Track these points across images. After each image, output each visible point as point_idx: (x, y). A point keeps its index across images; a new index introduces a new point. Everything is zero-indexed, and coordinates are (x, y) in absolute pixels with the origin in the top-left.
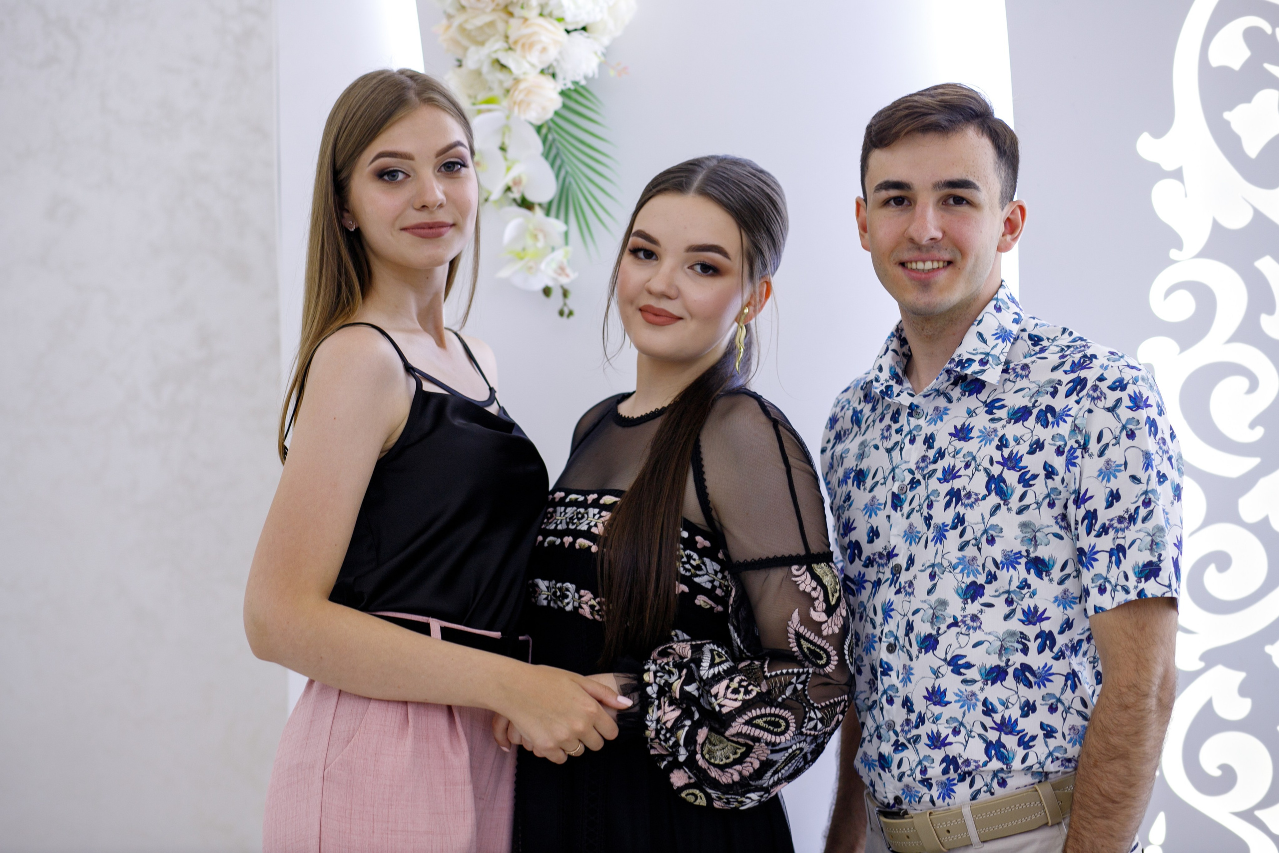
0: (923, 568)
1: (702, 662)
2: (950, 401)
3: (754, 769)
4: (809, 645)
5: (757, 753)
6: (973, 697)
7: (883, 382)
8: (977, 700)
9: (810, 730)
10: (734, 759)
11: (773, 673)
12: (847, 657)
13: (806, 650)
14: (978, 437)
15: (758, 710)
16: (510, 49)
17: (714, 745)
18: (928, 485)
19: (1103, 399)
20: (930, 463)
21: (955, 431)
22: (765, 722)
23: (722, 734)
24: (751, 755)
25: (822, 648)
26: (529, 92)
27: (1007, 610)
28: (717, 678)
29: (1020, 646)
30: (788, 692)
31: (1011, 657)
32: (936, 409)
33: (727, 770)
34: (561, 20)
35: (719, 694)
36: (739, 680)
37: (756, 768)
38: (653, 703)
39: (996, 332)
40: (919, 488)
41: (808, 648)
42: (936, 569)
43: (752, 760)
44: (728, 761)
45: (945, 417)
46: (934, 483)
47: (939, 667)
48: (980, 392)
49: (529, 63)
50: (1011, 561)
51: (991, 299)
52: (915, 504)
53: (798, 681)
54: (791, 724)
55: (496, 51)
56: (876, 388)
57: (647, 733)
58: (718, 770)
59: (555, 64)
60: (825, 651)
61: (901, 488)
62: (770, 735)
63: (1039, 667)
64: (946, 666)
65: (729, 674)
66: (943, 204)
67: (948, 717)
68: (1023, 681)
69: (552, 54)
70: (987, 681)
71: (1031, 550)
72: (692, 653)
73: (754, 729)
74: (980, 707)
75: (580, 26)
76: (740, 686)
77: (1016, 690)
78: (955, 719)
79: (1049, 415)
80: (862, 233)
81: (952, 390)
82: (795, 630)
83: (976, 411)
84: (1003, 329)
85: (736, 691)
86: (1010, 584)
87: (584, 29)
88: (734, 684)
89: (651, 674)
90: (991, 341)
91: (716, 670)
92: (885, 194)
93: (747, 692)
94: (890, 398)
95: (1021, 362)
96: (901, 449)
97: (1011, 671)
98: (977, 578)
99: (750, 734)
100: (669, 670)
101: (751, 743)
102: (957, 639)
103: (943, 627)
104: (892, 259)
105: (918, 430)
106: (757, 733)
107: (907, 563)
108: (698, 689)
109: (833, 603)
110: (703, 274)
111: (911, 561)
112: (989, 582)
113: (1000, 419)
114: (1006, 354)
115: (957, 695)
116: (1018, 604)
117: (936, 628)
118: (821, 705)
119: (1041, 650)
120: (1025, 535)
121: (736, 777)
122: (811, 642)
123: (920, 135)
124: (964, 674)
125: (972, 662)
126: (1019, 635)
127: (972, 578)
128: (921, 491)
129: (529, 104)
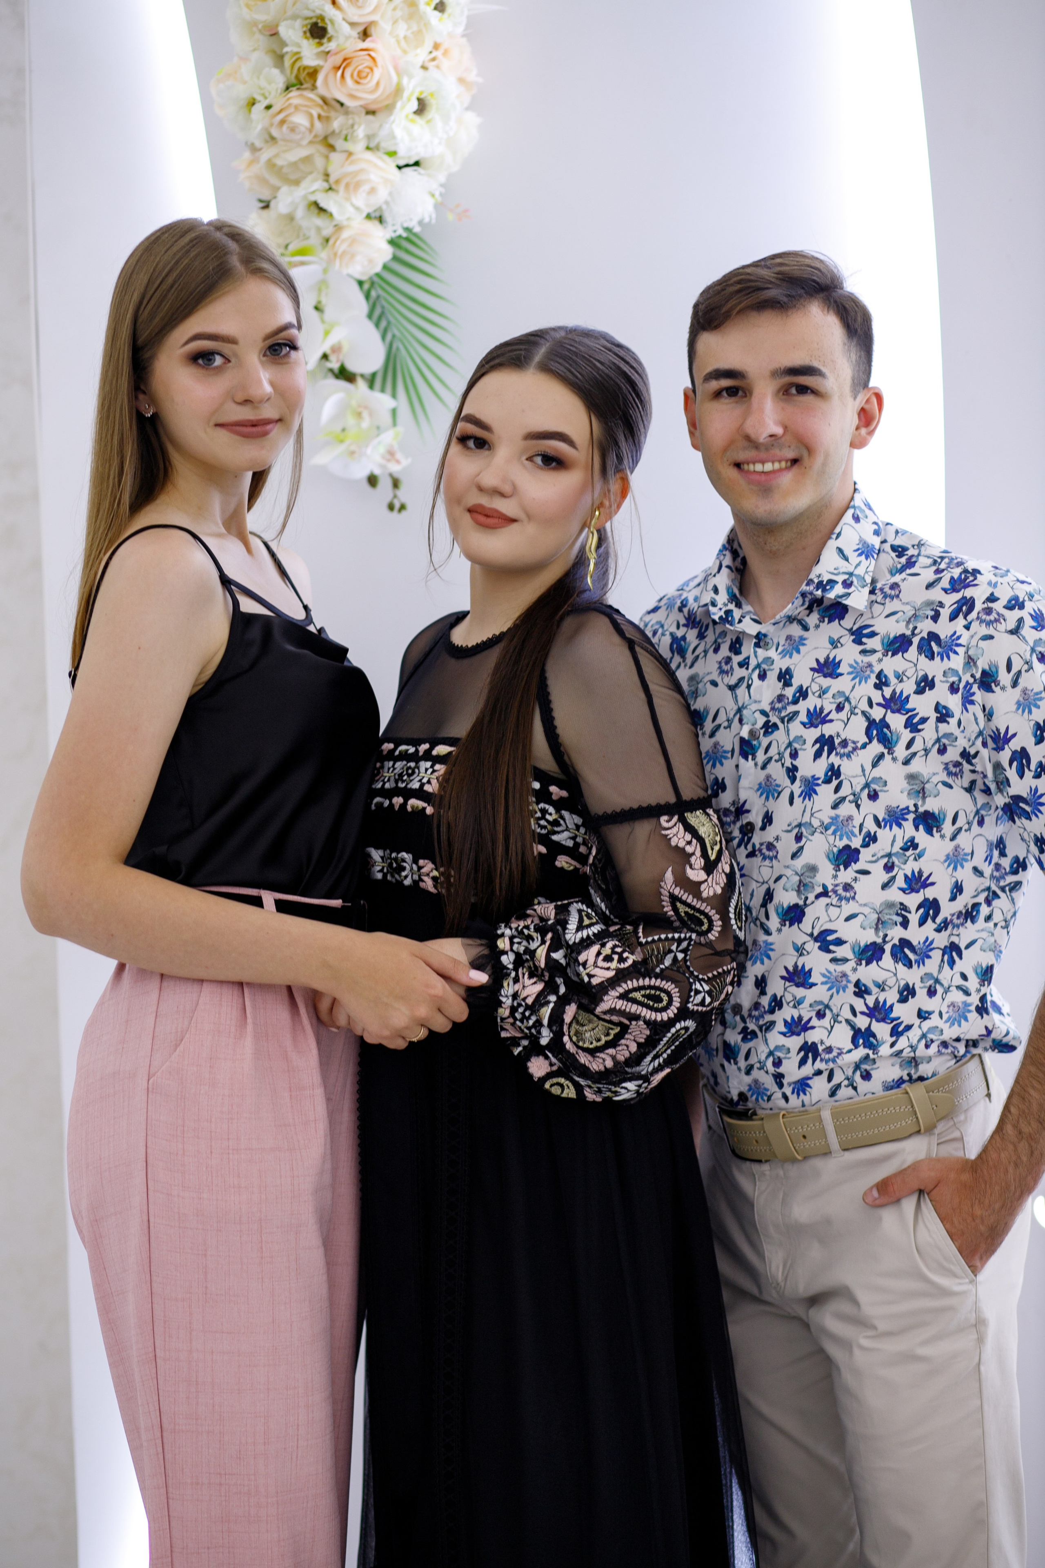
0: (789, 828)
1: (567, 923)
2: (806, 628)
3: (630, 1053)
4: (687, 909)
5: (634, 1034)
6: (844, 979)
7: (721, 607)
8: (849, 981)
9: (697, 1005)
10: (606, 1042)
11: (650, 939)
12: (733, 922)
13: (683, 914)
14: (849, 673)
15: (634, 981)
16: (330, 189)
17: (583, 1025)
18: (788, 730)
19: (1002, 621)
20: (788, 703)
21: (818, 665)
22: (643, 996)
23: (592, 1012)
24: (627, 1036)
25: (702, 913)
26: (353, 241)
27: (886, 877)
28: (586, 943)
29: (900, 919)
30: (668, 962)
31: (889, 932)
32: (789, 638)
33: (598, 1054)
34: (392, 154)
35: (588, 962)
36: (612, 946)
37: (632, 1052)
38: (509, 975)
39: (857, 547)
40: (776, 733)
41: (686, 913)
42: (803, 830)
43: (628, 1042)
44: (599, 1044)
45: (801, 648)
46: (796, 729)
47: (804, 943)
48: (843, 618)
49: (353, 205)
50: (895, 817)
51: (848, 507)
52: (773, 751)
53: (679, 949)
54: (674, 999)
55: (314, 192)
56: (714, 614)
57: (500, 1010)
58: (587, 1055)
59: (384, 207)
60: (707, 916)
61: (752, 733)
62: (649, 1012)
63: (919, 943)
64: (812, 942)
65: (600, 938)
66: (783, 394)
67: (812, 1001)
68: (902, 959)
69: (382, 195)
70: (860, 960)
71: (920, 803)
72: (556, 914)
73: (630, 1004)
74: (851, 988)
75: (412, 162)
76: (613, 952)
77: (894, 971)
78: (821, 1003)
79: (933, 644)
80: (692, 429)
81: (808, 616)
82: (669, 892)
83: (841, 640)
84: (865, 543)
85: (608, 959)
86: (892, 845)
87: (417, 164)
88: (607, 950)
89: (507, 940)
90: (854, 558)
91: (585, 933)
92: (715, 385)
93: (622, 960)
94: (731, 625)
95: (889, 581)
96: (749, 687)
97: (888, 948)
98: (851, 841)
99: (625, 1010)
100: (529, 935)
101: (626, 1022)
102: (827, 911)
103: (811, 897)
104: (725, 459)
105: (769, 663)
106: (634, 1008)
107: (763, 821)
108: (565, 957)
109: (713, 857)
110: (544, 466)
111: (768, 819)
112: (866, 845)
113: (874, 651)
114: (871, 574)
115: (824, 975)
116: (900, 868)
117: (803, 897)
118: (708, 977)
119: (922, 922)
120: (912, 787)
121: (609, 1064)
122: (689, 905)
123: (754, 314)
124: (834, 952)
125: (844, 938)
126: (899, 906)
127: (845, 842)
128: (780, 737)
129: (353, 256)
